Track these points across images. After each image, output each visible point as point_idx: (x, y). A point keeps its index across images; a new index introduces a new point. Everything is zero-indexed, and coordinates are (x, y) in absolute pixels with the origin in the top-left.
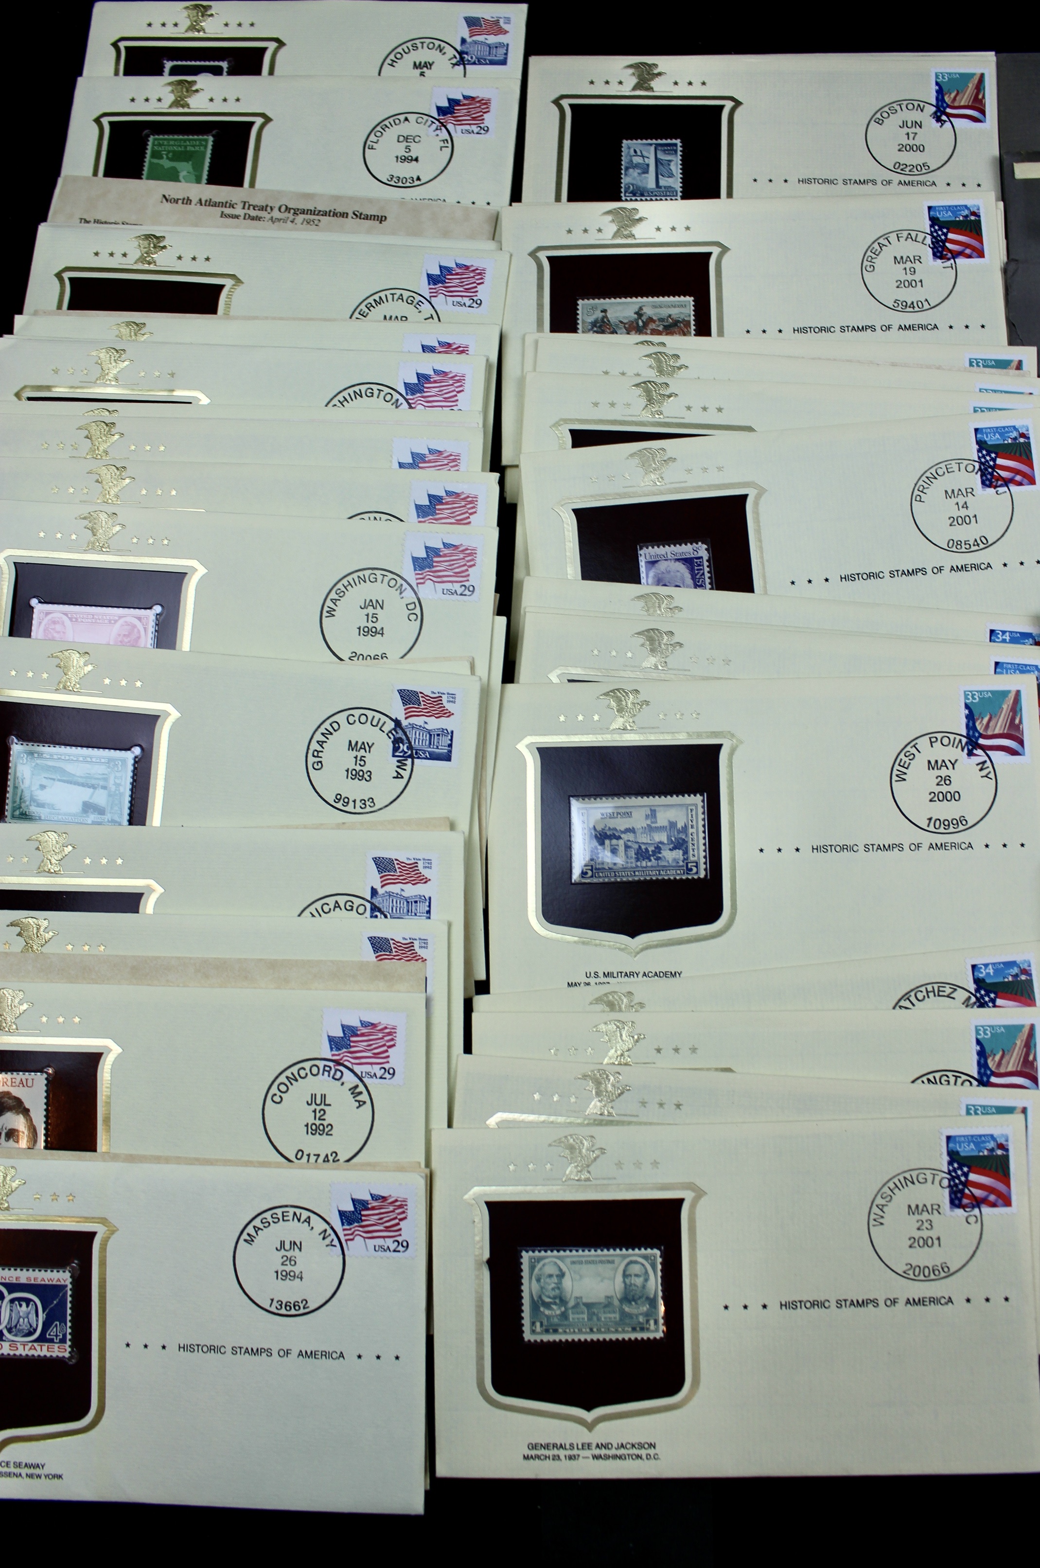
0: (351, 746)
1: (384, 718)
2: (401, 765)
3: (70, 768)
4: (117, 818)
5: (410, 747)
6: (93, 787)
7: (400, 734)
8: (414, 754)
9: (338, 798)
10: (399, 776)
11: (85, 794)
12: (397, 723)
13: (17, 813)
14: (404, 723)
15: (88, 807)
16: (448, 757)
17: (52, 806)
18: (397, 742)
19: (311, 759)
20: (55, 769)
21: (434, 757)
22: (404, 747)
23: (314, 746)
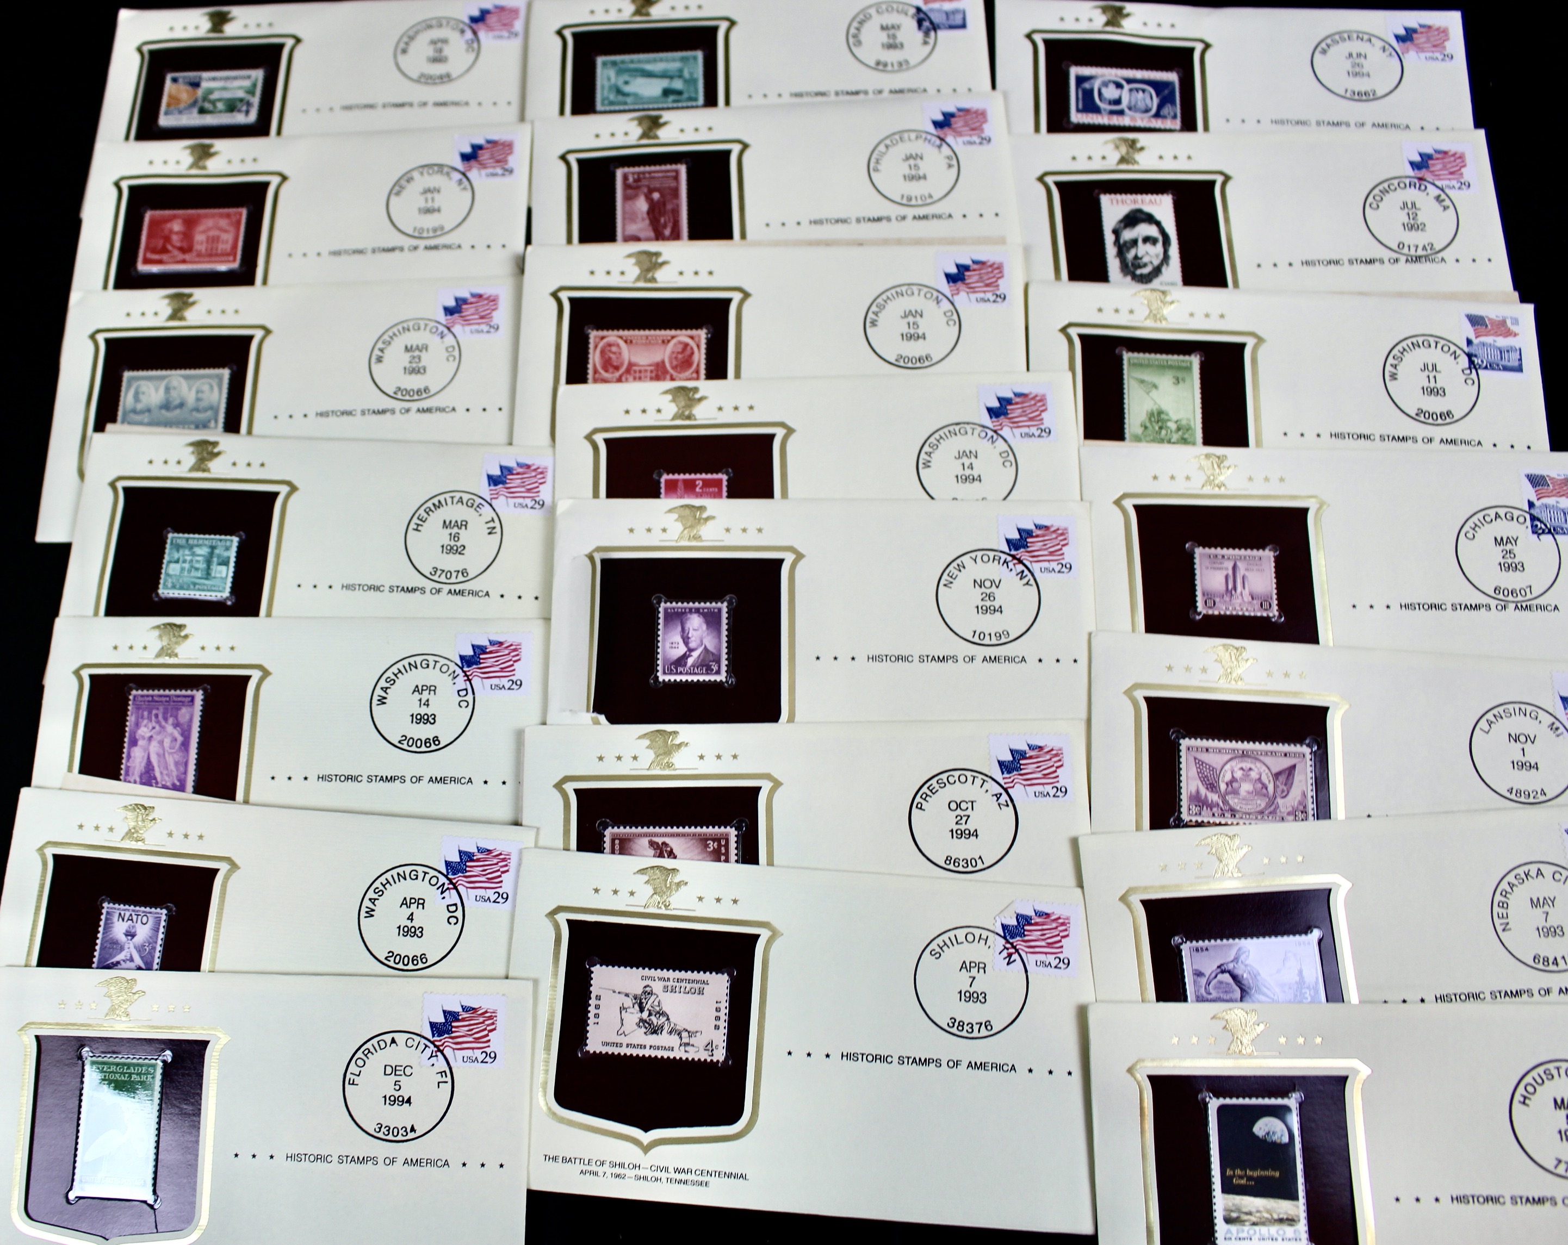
0: (883, 28)
1: (906, 7)
2: (927, 34)
3: (649, 67)
4: (693, 95)
5: (932, 23)
6: (671, 78)
7: (922, 15)
8: (935, 27)
9: (878, 63)
10: (925, 43)
11: (665, 83)
12: (919, 10)
13: (606, 102)
14: (924, 8)
15: (667, 92)
16: (963, 26)
17: (636, 95)
18: (920, 23)
19: (851, 40)
20: (636, 70)
21: (952, 27)
22: (926, 24)
23: (852, 31)
